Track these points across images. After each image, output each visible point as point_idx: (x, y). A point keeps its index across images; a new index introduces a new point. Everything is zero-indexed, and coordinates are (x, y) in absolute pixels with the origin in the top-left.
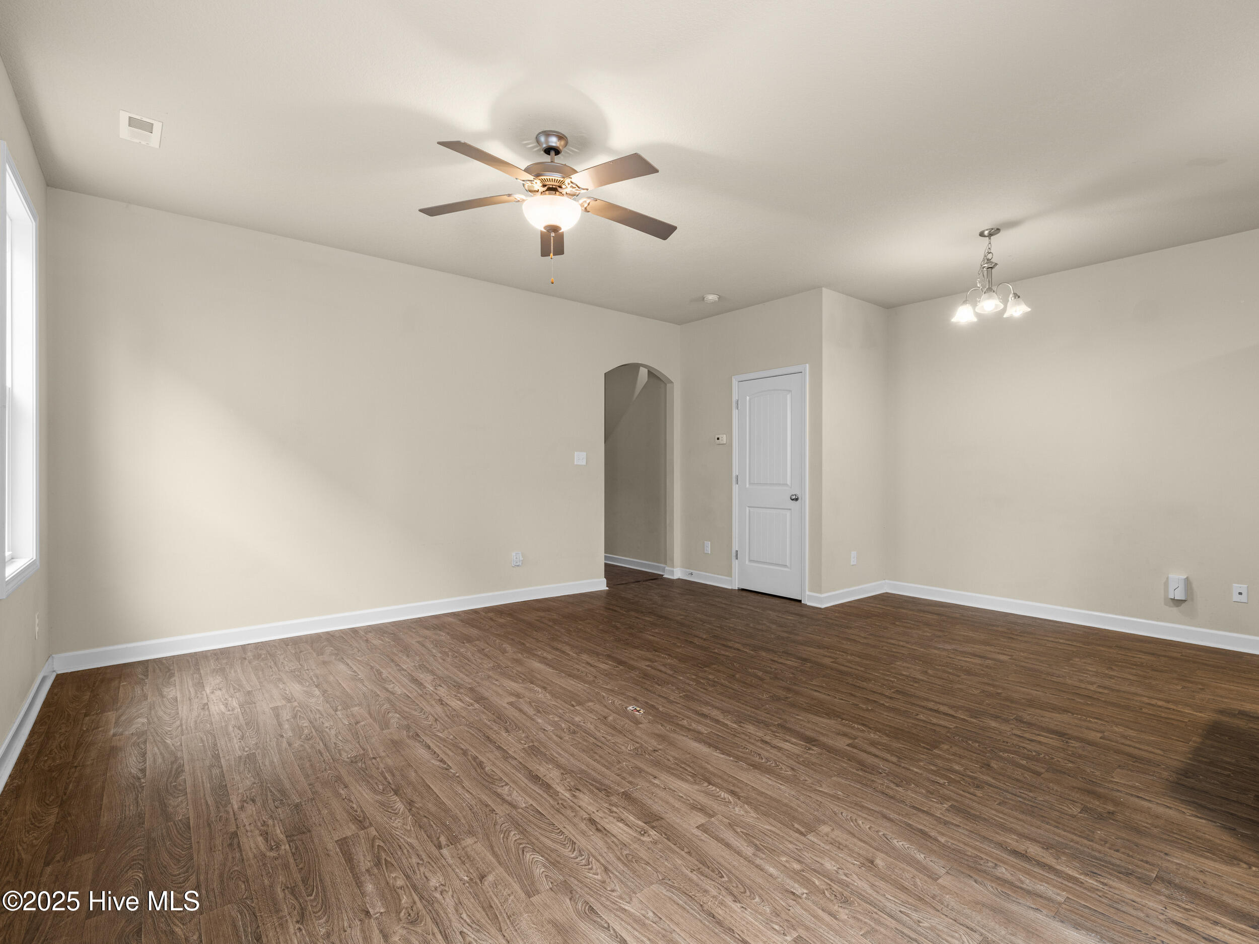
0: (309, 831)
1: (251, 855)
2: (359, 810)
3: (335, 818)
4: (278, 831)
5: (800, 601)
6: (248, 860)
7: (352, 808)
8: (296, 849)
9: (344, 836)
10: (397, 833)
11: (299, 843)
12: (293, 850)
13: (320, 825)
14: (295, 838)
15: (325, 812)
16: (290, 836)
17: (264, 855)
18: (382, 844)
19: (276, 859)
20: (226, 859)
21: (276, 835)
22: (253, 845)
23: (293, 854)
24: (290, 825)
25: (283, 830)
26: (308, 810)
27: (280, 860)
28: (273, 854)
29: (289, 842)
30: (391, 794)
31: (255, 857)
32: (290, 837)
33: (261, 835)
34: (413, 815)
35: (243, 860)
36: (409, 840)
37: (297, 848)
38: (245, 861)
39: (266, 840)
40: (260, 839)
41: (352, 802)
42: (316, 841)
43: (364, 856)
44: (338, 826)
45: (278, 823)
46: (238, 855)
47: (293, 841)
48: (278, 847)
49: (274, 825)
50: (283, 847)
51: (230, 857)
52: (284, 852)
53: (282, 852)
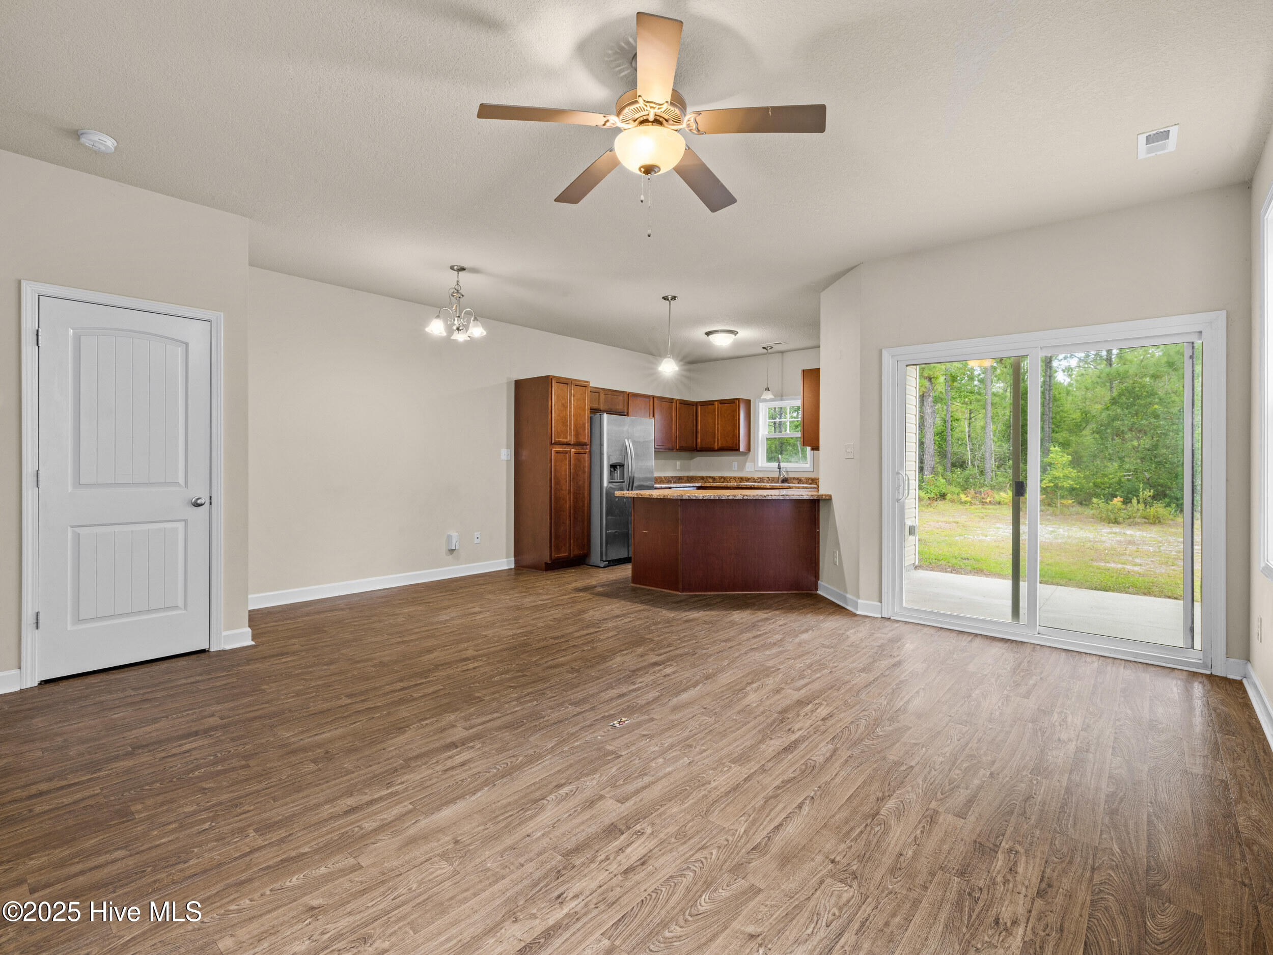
0: (975, 842)
1: (1037, 861)
2: (920, 826)
3: (944, 835)
4: (1000, 863)
5: (203, 651)
6: (1041, 859)
7: (922, 832)
8: (999, 837)
9: (955, 818)
10: (920, 791)
11: (992, 840)
12: (1001, 838)
13: (962, 840)
14: (991, 846)
15: (946, 847)
16: (994, 851)
17: (1027, 852)
18: (939, 793)
19: (1019, 843)
20: (1060, 875)
21: (1004, 861)
22: (1030, 869)
23: (1003, 835)
24: (985, 860)
25: (995, 861)
26: (958, 861)
27: (1017, 839)
28: (1018, 847)
29: (999, 847)
30: (882, 817)
31: (1035, 857)
32: (995, 849)
33: (1016, 873)
34: (894, 792)
35: (1046, 862)
36: (921, 783)
37: (997, 837)
38: (1044, 860)
39: (1015, 864)
40: (1020, 870)
41: (915, 837)
42: (978, 830)
43: (958, 796)
44: (951, 828)
45: (993, 871)
46: (1048, 870)
47: (995, 845)
48: (1010, 850)
49: (999, 872)
50: (1007, 846)
51: (1056, 874)
52: (1010, 841)
53: (1011, 843)
